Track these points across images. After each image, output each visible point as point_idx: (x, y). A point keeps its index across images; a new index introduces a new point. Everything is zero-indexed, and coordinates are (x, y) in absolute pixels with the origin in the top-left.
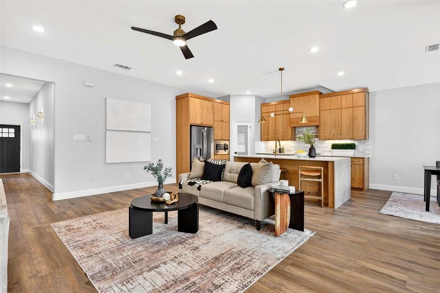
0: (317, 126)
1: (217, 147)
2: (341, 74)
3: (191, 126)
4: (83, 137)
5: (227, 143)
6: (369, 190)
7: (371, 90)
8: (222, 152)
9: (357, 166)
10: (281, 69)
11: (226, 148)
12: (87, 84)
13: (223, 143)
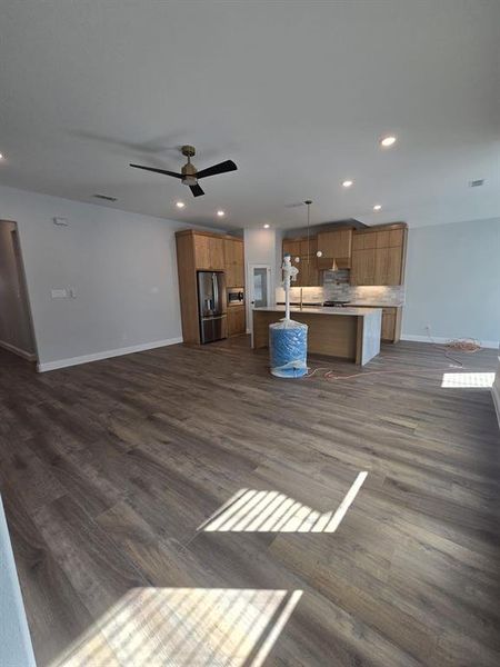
0: (349, 270)
1: (231, 297)
2: (377, 207)
3: (198, 272)
4: (64, 293)
5: (241, 290)
6: (400, 341)
7: (410, 226)
8: (236, 302)
9: (389, 317)
10: (308, 203)
11: (240, 296)
12: (59, 221)
13: (237, 291)
